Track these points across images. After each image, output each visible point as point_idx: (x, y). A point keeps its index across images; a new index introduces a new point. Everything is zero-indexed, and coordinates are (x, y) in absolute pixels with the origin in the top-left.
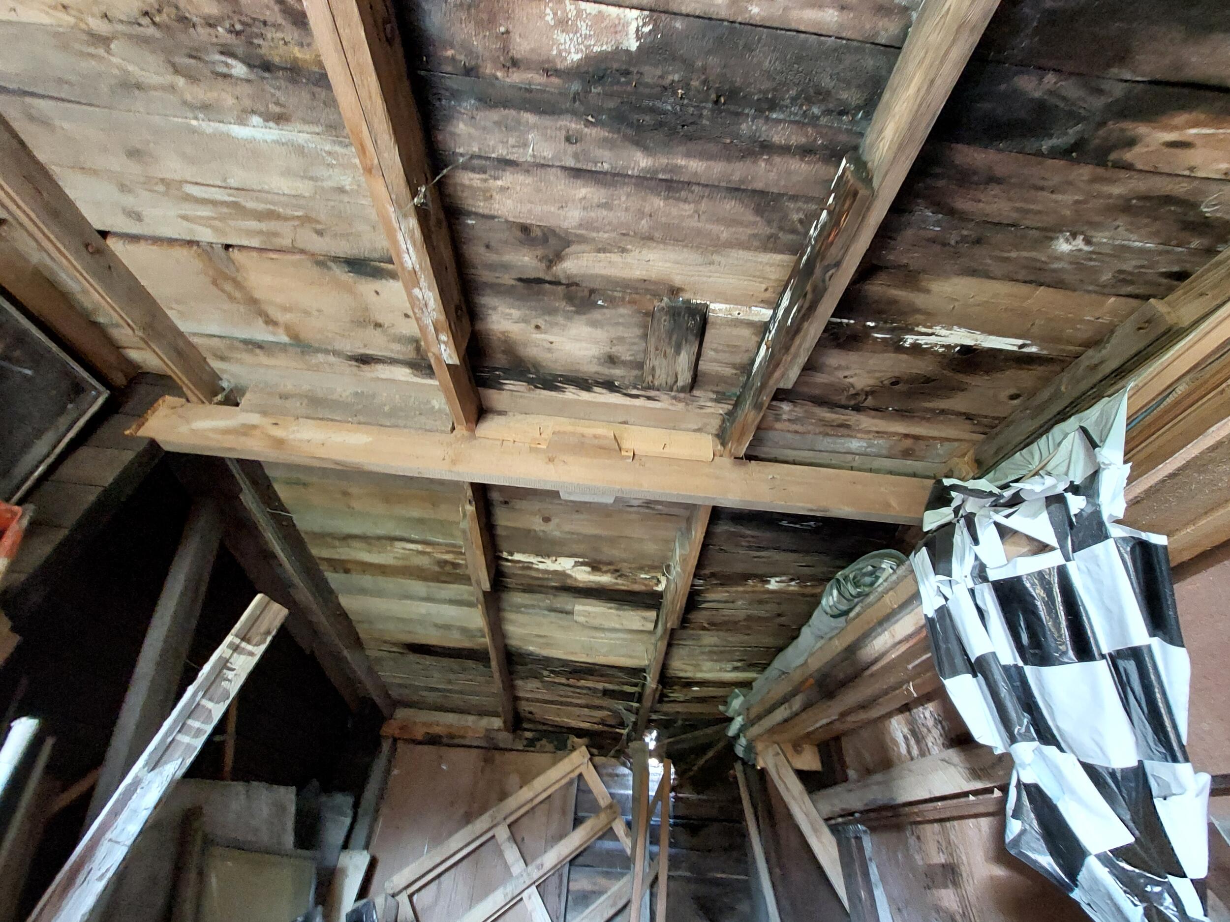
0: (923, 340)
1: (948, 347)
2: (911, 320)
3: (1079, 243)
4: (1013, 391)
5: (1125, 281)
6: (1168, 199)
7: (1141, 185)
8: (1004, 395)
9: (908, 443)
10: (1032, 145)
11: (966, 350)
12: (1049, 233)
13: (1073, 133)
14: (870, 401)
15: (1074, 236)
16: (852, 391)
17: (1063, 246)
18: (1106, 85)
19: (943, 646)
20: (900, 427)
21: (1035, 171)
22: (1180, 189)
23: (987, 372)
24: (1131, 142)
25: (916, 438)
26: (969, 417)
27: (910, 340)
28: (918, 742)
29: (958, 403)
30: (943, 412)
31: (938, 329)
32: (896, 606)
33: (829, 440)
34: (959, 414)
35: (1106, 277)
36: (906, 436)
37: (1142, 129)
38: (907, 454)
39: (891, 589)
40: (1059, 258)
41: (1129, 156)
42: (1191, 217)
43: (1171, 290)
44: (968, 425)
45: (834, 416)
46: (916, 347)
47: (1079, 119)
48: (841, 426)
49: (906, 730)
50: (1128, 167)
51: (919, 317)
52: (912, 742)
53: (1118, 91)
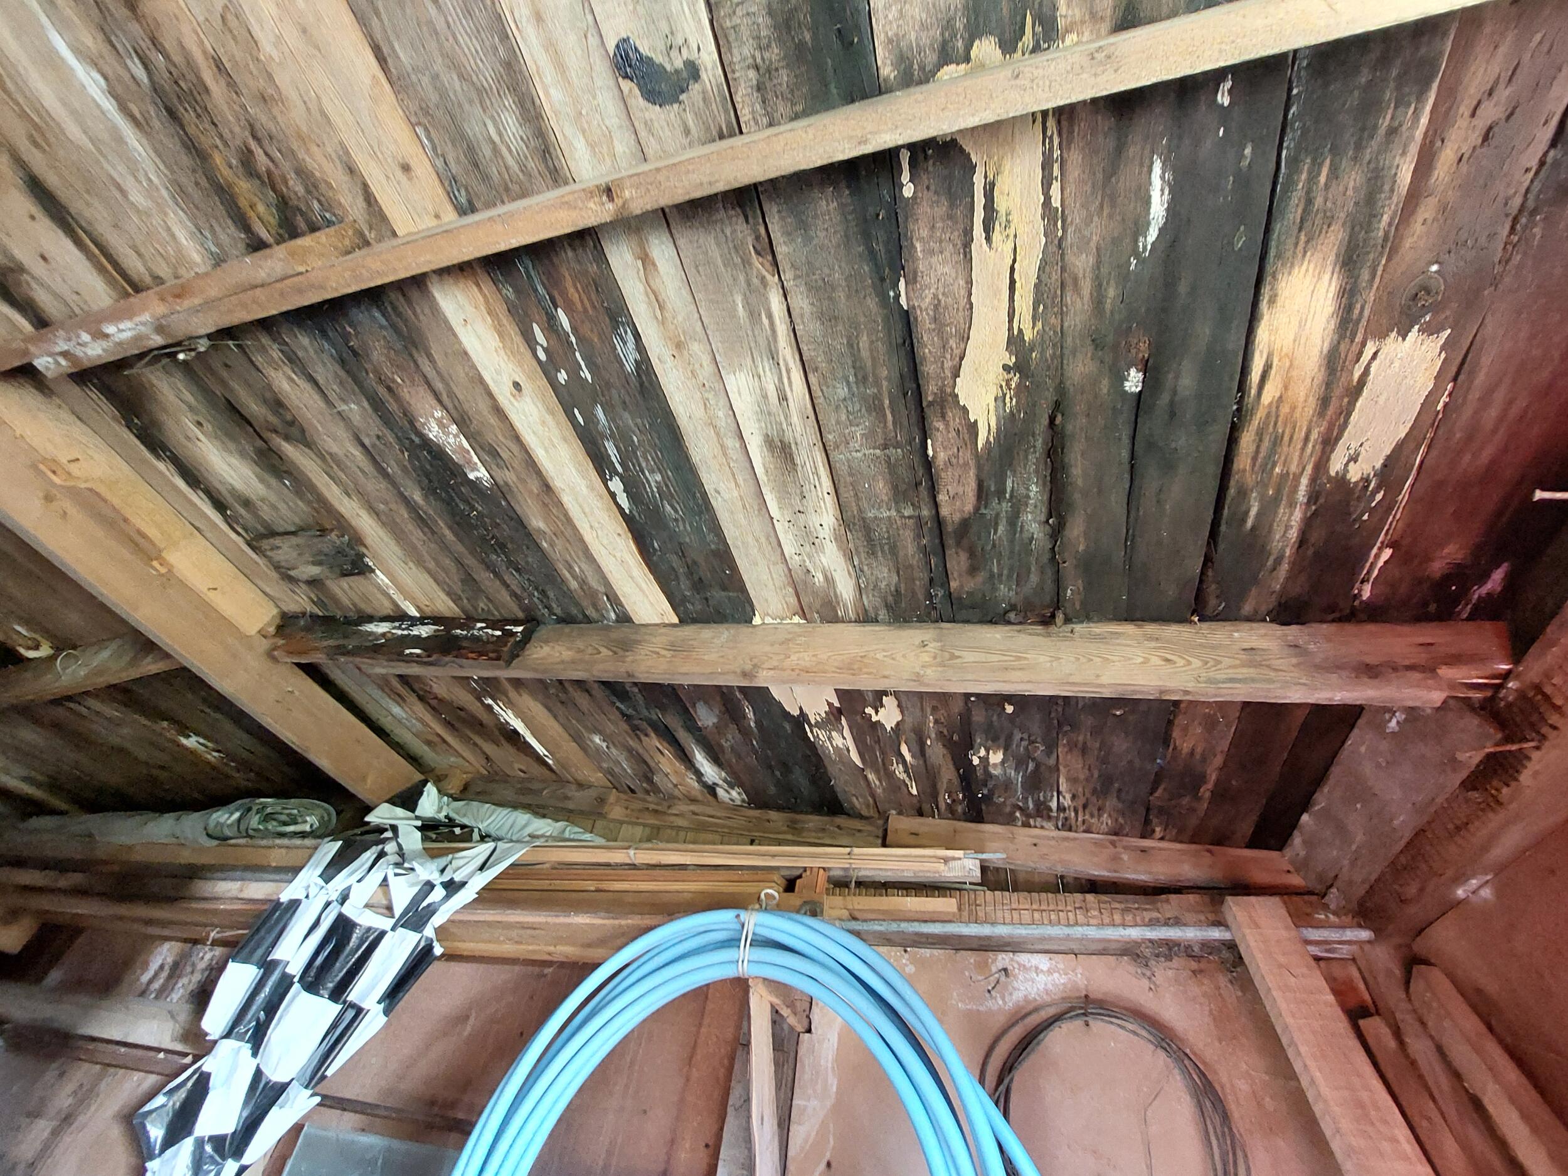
0: (496, 707)
1: (507, 723)
2: (499, 695)
3: (604, 745)
4: (523, 768)
5: (610, 773)
6: (645, 762)
7: (641, 751)
8: (517, 766)
9: (436, 739)
10: (614, 699)
11: (515, 732)
12: (597, 730)
13: (630, 712)
14: (434, 702)
15: (604, 741)
16: (428, 688)
17: (597, 739)
18: (652, 712)
19: (262, 932)
20: (439, 729)
21: (607, 708)
22: (652, 764)
23: (518, 749)
24: (646, 735)
25: (444, 741)
26: (488, 758)
27: (489, 701)
28: (170, 977)
29: (489, 748)
30: (475, 744)
31: (510, 712)
32: (274, 864)
33: (380, 692)
34: (484, 753)
35: (605, 765)
36: (439, 735)
37: (653, 735)
38: (429, 743)
39: (287, 847)
40: (592, 742)
41: (643, 738)
42: (649, 775)
43: (624, 792)
44: (484, 762)
45: (399, 686)
46: (490, 707)
47: (636, 710)
48: (399, 695)
49: (170, 960)
50: (641, 741)
51: (504, 698)
52: (164, 975)
53: (654, 717)
